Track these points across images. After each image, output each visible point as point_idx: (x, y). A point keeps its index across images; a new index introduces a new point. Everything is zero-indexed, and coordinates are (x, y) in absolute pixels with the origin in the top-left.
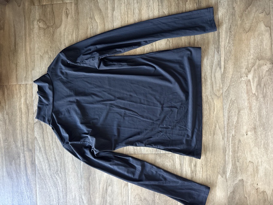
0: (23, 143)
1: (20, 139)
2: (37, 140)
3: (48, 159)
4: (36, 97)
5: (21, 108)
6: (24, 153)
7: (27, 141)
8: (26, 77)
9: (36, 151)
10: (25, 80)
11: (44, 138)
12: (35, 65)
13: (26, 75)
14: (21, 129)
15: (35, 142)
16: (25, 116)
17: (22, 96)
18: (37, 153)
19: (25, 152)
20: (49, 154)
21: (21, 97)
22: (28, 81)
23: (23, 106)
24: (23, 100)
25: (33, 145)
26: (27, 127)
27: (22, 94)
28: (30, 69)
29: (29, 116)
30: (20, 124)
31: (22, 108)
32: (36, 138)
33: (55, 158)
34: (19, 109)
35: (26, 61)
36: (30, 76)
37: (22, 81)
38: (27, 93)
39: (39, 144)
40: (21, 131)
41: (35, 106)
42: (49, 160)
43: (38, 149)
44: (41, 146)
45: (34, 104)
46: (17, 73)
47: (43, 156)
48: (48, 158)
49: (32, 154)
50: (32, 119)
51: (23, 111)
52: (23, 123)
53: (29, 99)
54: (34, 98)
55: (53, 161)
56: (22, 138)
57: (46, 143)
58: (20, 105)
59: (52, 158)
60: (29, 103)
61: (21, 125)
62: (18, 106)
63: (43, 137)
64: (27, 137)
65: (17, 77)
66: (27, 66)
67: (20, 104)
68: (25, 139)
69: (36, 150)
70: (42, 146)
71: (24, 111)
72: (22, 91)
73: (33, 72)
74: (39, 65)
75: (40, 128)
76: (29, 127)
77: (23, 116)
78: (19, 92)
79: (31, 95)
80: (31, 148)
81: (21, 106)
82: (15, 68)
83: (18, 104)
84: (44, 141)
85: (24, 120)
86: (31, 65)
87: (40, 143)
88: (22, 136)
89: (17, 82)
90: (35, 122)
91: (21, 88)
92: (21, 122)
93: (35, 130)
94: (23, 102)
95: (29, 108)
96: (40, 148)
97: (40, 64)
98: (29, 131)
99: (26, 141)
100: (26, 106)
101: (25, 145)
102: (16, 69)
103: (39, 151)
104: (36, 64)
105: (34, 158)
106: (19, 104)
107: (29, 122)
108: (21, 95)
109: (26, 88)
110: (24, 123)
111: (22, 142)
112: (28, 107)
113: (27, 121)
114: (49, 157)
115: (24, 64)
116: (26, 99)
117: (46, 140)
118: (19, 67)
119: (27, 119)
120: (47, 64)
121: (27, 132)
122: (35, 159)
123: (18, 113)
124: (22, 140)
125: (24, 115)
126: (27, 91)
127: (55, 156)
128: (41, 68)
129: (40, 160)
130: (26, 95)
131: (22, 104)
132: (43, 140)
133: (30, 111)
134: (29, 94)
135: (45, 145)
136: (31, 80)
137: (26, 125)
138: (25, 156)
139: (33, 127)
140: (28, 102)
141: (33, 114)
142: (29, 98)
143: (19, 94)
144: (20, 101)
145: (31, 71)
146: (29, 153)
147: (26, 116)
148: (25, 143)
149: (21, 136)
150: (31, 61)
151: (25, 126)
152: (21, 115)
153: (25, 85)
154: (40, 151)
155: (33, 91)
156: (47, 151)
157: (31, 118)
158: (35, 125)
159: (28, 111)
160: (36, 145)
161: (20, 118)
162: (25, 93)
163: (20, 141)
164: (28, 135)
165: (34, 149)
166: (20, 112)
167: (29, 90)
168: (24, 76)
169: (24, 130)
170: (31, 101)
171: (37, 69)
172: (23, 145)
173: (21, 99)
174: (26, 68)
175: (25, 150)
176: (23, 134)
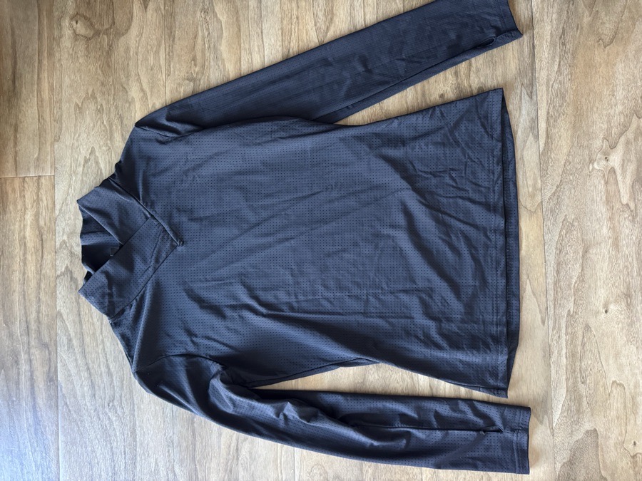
0: (28, 327)
1: (20, 318)
2: (63, 320)
3: (88, 369)
4: (63, 209)
5: (25, 238)
6: (28, 353)
7: (38, 321)
8: (38, 159)
9: (59, 348)
10: (37, 167)
11: (80, 315)
12: (61, 130)
13: (39, 154)
14: (24, 291)
15: (58, 324)
16: (34, 257)
17: (27, 206)
18: (63, 353)
19: (33, 351)
20: (93, 356)
21: (26, 209)
22: (43, 169)
23: (29, 233)
24: (29, 217)
25: (52, 333)
26: (39, 287)
27: (28, 201)
28: (49, 138)
29: (44, 257)
30: (21, 278)
31: (28, 238)
32: (59, 314)
33: (108, 367)
34: (19, 241)
35: (39, 120)
36: (49, 157)
37: (28, 170)
38: (42, 200)
39: (67, 330)
40: (24, 295)
41: (59, 233)
42: (92, 371)
43: (66, 342)
44: (72, 335)
45: (57, 228)
46: (17, 149)
47: (76, 360)
48: (91, 366)
49: (50, 354)
50: (50, 266)
51: (30, 245)
52: (28, 277)
53: (44, 214)
54: (57, 212)
55: (101, 374)
56: (26, 313)
57: (84, 327)
58: (23, 229)
59: (99, 366)
60: (45, 224)
61: (24, 282)
62: (17, 232)
63: (79, 311)
64: (38, 312)
65: (15, 159)
66: (41, 132)
67: (22, 226)
68: (33, 316)
69: (58, 344)
70: (76, 334)
71: (33, 244)
72: (28, 195)
73: (56, 146)
74: (73, 130)
75: (71, 288)
76: (43, 286)
77: (29, 257)
78: (20, 195)
79: (50, 206)
80: (47, 339)
81: (25, 232)
82: (12, 138)
83: (17, 227)
84: (80, 321)
85: (31, 268)
86: (53, 130)
87: (69, 326)
88: (25, 308)
89: (16, 171)
90: (59, 273)
91: (26, 186)
92: (24, 274)
93: (58, 292)
94: (29, 222)
95: (44, 237)
96: (70, 340)
97: (76, 126)
98: (42, 295)
99: (35, 322)
100: (37, 232)
101: (33, 332)
102: (16, 137)
103: (66, 348)
104: (64, 125)
105: (53, 365)
106: (20, 226)
107: (43, 272)
108: (24, 205)
109: (38, 188)
110: (30, 275)
111: (24, 324)
112: (41, 235)
113: (39, 271)
114: (93, 362)
115: (35, 126)
116: (37, 216)
117: (86, 320)
118: (22, 135)
119: (38, 266)
120: (92, 125)
121: (39, 300)
122: (56, 367)
123: (17, 251)
124: (24, 319)
125: (32, 255)
126: (40, 196)
127: (107, 361)
128: (76, 138)
129: (69, 371)
130: (38, 203)
131: (28, 228)
132: (77, 319)
133: (47, 245)
134: (45, 202)
135: (82, 334)
136: (51, 166)
137: (35, 281)
138: (31, 361)
139: (52, 285)
140: (42, 223)
141: (53, 254)
142: (44, 211)
143: (21, 203)
144: (23, 219)
145: (52, 145)
146: (41, 352)
147: (36, 258)
148: (33, 326)
149: (22, 308)
150: (52, 118)
151: (33, 284)
152: (25, 254)
153: (35, 178)
154: (69, 348)
155: (56, 194)
156: (86, 347)
157: (48, 262)
158: (58, 281)
159: (42, 244)
160: (59, 332)
161: (22, 264)
162: (35, 198)
163: (20, 321)
164: (39, 306)
165: (56, 341)
166: (23, 247)
167: (46, 191)
168: (33, 156)
169: (29, 292)
170: (50, 219)
171: (67, 139)
172: (28, 331)
173: (25, 214)
174: (40, 138)
175: (33, 343)
176: (28, 304)
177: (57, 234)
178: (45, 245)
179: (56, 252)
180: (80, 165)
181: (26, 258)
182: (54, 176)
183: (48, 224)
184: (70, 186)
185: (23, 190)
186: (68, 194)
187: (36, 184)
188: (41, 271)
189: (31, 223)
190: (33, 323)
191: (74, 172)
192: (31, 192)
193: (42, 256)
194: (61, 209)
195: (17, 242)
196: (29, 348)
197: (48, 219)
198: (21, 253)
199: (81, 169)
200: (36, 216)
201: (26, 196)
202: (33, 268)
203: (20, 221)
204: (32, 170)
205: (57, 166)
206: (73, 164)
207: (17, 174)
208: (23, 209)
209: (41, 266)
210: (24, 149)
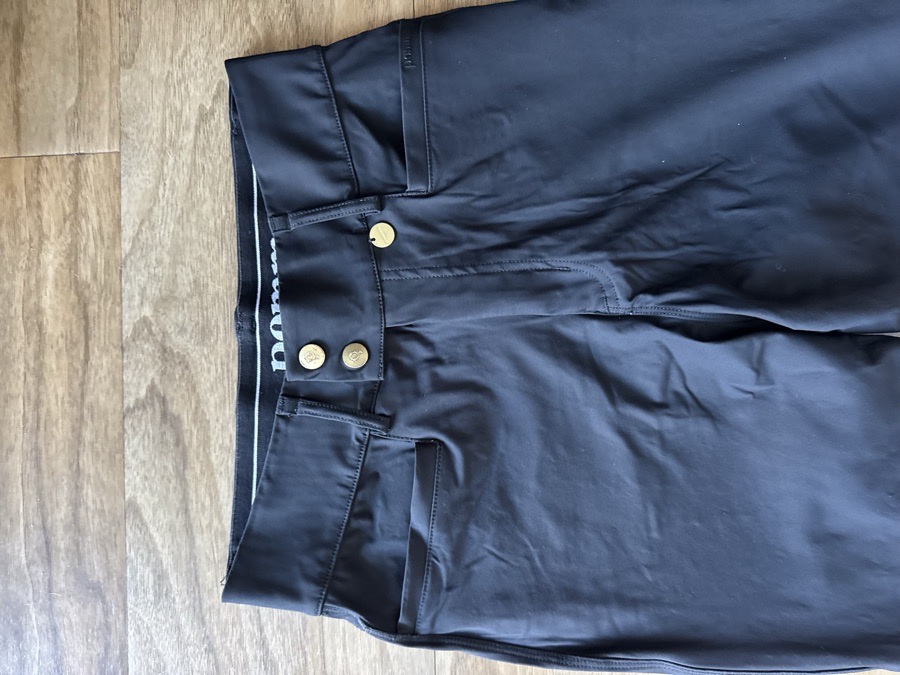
0: (47, 543)
1: (26, 518)
2: (142, 525)
3: (210, 650)
4: (142, 237)
5: (39, 311)
6: (49, 610)
7: (76, 526)
8: (76, 111)
9: (131, 598)
10: (73, 131)
11: (186, 511)
12: (138, 37)
13: (78, 99)
14: (37, 449)
15: (130, 534)
16: (64, 361)
17: (45, 230)
18: (141, 610)
19: (61, 604)
20: (224, 617)
21: (42, 237)
22: (90, 136)
23: (49, 298)
24: (52, 259)
25: (112, 557)
26: (78, 438)
27: (50, 218)
28: (105, 58)
29: (93, 360)
30: (30, 416)
31: (49, 312)
32: (133, 508)
33: (263, 644)
34: (26, 319)
35: (80, 14)
36: (105, 107)
37: (51, 138)
38: (85, 215)
39: (152, 550)
40: (38, 460)
41: (131, 298)
42: (223, 657)
43: (150, 580)
44: (167, 561)
45: (126, 287)
46: (21, 86)
47: (178, 628)
48: (218, 642)
49: (106, 613)
50: (107, 384)
51: (54, 328)
52: (49, 412)
53: (91, 250)
54: (126, 246)
55: (245, 665)
56: (41, 506)
57: (198, 542)
58: (34, 289)
59: (240, 641)
60: (95, 277)
61: (37, 426)
62: (18, 295)
63: (185, 500)
64: (76, 503)
65: (16, 112)
66: (85, 45)
67: (33, 282)
68: (61, 514)
69: (130, 586)
70: (177, 559)
71: (61, 328)
72: (48, 201)
73: (125, 79)
74: (169, 39)
75: (163, 443)
76: (88, 435)
77: (50, 360)
78: (28, 202)
79: (107, 229)
80: (98, 574)
81: (39, 298)
82: (8, 57)
83: (19, 283)
84: (188, 528)
85: (57, 388)
86: (116, 38)
87: (158, 540)
88: (40, 494)
89: (18, 139)
90: (130, 401)
91: (44, 178)
92: (38, 404)
93: (128, 452)
94: (51, 272)
95: (93, 309)
96: (160, 577)
97: (176, 28)
98: (86, 461)
99: (67, 528)
100: (73, 297)
101: (62, 554)
102: (17, 56)
103: (151, 597)
104: (145, 27)
105: (114, 639)
106: (26, 282)
107: (89, 399)
108: (40, 228)
109: (77, 185)
110: (53, 408)
111: (36, 537)
112: (83, 305)
113: (79, 398)
114: (224, 634)
115: (70, 29)
116: (72, 255)
117: (205, 523)
118: (34, 50)
119: (76, 383)
120: (218, 27)
121: (77, 472)
122: (124, 647)
123: (20, 345)
124: (38, 522)
125: (58, 356)
126: (81, 204)
127: (261, 630)
128: (176, 58)
129: (159, 655)
130: (76, 223)
131: (49, 288)
132: (179, 523)
133: (99, 332)
134: (94, 219)
135: (192, 557)
136: (111, 130)
137: (68, 424)
138: (55, 630)
139: (113, 433)
140: (85, 273)
141: (116, 352)
142: (91, 244)
143: (29, 222)
144: (35, 264)
145: (114, 76)
146: (84, 607)
147: (71, 364)
148: (62, 541)
149: (31, 492)
150: (115, 10)
151: (61, 432)
152: (39, 354)
153: (68, 160)
154: (158, 596)
155: (124, 202)
156: (205, 595)
157: (102, 373)
158: (128, 422)
159: (86, 328)
160: (132, 554)
161: (31, 379)
162: (68, 210)
163: (26, 526)
164: (78, 488)
165: (122, 579)
166: (34, 336)
167: (97, 193)
168: (63, 102)
169: (52, 451)
170: (107, 263)
171: (154, 63)
172: (49, 554)
173: (40, 250)
174: (81, 57)
175: (63, 585)
176: (46, 482)
177: (125, 303)
178: (94, 331)
179: (123, 349)
180: (187, 127)
181: (41, 365)
182: (118, 154)
183: (101, 276)
184: (160, 178)
185: (35, 189)
186: (155, 199)
187: (71, 175)
188: (83, 396)
189: (56, 271)
190: (60, 532)
191: (172, 144)
192: (58, 195)
193: (86, 360)
194: (136, 239)
195: (20, 323)
196: (50, 598)
197: (101, 261)
198: (31, 351)
199: (191, 136)
200: (68, 257)
201: (45, 205)
202: (61, 391)
203: (28, 269)
204: (60, 138)
205: (125, 130)
206: (170, 127)
207: (19, 149)
208: (36, 239)
209: (82, 384)
210: (38, 86)
